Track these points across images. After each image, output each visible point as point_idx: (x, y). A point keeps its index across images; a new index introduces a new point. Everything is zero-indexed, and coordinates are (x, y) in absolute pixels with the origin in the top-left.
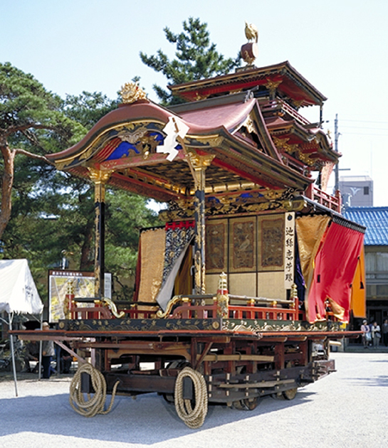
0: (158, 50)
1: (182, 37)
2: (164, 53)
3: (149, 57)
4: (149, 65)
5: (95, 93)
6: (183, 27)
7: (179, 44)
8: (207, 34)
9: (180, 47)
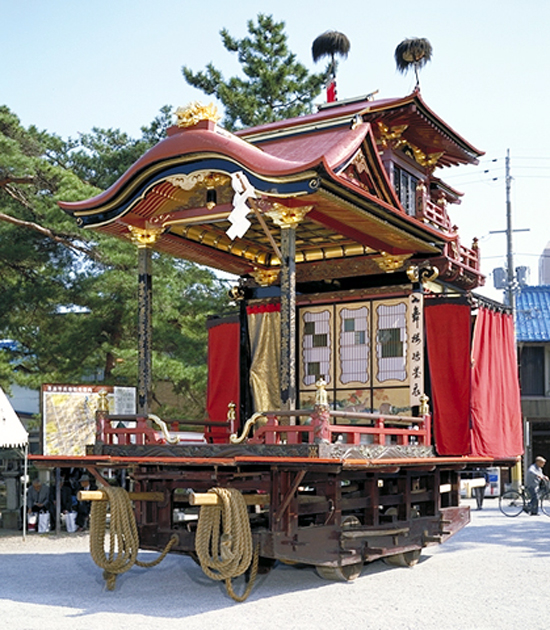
0: (207, 63)
1: (246, 43)
2: (216, 68)
3: (194, 74)
4: (195, 86)
5: (109, 131)
6: (248, 29)
7: (242, 54)
8: (283, 38)
9: (244, 58)
